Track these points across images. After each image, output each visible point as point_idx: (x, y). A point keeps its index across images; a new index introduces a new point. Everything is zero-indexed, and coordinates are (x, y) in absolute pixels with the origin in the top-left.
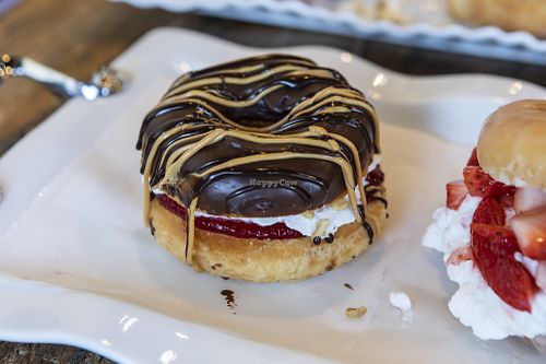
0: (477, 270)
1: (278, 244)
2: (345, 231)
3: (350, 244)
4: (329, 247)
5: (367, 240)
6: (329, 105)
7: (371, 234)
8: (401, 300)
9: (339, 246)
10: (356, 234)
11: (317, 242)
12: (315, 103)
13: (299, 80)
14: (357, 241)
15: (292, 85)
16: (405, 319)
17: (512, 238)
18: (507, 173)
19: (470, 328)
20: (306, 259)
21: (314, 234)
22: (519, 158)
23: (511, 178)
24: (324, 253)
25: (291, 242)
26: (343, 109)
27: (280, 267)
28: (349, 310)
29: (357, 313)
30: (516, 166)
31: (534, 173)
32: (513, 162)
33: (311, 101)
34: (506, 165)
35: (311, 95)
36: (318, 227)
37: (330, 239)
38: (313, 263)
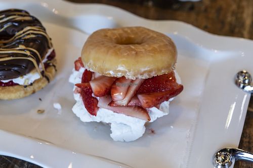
0: (81, 97)
1: (11, 88)
2: (36, 81)
3: (40, 84)
4: (32, 87)
5: (47, 82)
6: (29, 34)
7: (48, 79)
8: (58, 106)
9: (36, 86)
10: (42, 81)
11: (26, 87)
12: (24, 33)
13: (20, 22)
14: (43, 83)
15: (16, 24)
16: (59, 113)
17: (90, 88)
18: (88, 66)
19: (79, 118)
20: (22, 92)
21: (24, 83)
22: (91, 61)
23: (89, 68)
24: (30, 89)
25: (16, 87)
26: (34, 36)
27: (13, 96)
28: (39, 111)
29: (41, 112)
30: (90, 64)
31: (95, 67)
32: (89, 63)
33: (22, 32)
34: (87, 63)
35: (22, 29)
36: (25, 81)
37: (31, 84)
38: (26, 93)
